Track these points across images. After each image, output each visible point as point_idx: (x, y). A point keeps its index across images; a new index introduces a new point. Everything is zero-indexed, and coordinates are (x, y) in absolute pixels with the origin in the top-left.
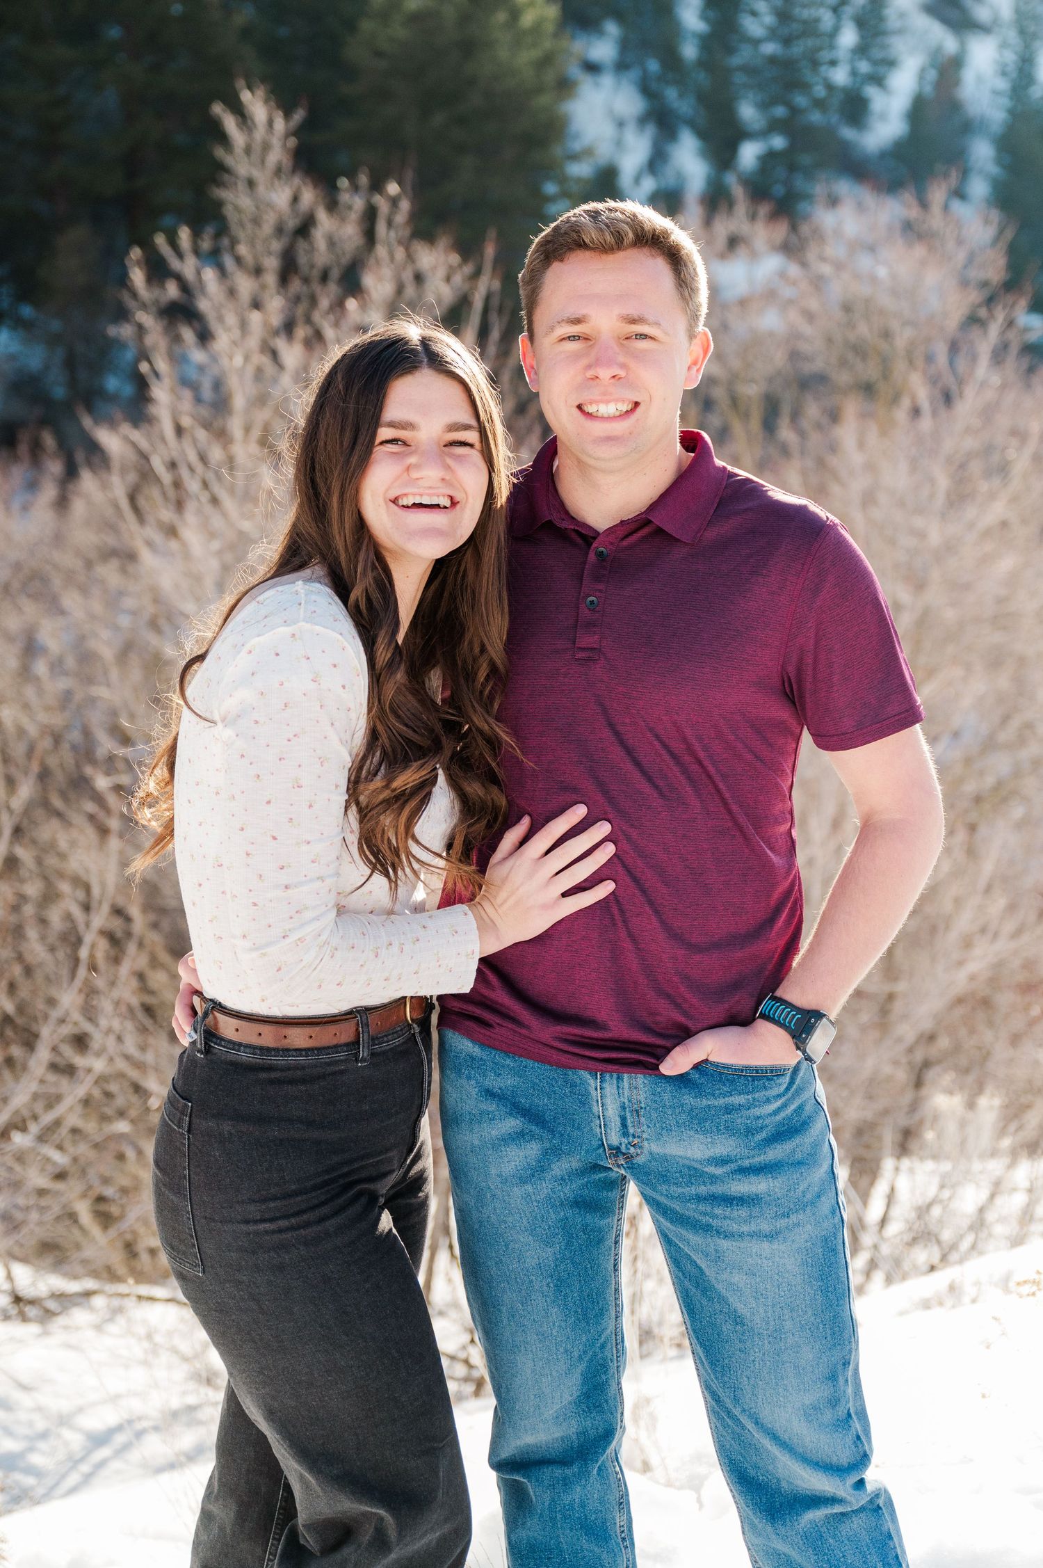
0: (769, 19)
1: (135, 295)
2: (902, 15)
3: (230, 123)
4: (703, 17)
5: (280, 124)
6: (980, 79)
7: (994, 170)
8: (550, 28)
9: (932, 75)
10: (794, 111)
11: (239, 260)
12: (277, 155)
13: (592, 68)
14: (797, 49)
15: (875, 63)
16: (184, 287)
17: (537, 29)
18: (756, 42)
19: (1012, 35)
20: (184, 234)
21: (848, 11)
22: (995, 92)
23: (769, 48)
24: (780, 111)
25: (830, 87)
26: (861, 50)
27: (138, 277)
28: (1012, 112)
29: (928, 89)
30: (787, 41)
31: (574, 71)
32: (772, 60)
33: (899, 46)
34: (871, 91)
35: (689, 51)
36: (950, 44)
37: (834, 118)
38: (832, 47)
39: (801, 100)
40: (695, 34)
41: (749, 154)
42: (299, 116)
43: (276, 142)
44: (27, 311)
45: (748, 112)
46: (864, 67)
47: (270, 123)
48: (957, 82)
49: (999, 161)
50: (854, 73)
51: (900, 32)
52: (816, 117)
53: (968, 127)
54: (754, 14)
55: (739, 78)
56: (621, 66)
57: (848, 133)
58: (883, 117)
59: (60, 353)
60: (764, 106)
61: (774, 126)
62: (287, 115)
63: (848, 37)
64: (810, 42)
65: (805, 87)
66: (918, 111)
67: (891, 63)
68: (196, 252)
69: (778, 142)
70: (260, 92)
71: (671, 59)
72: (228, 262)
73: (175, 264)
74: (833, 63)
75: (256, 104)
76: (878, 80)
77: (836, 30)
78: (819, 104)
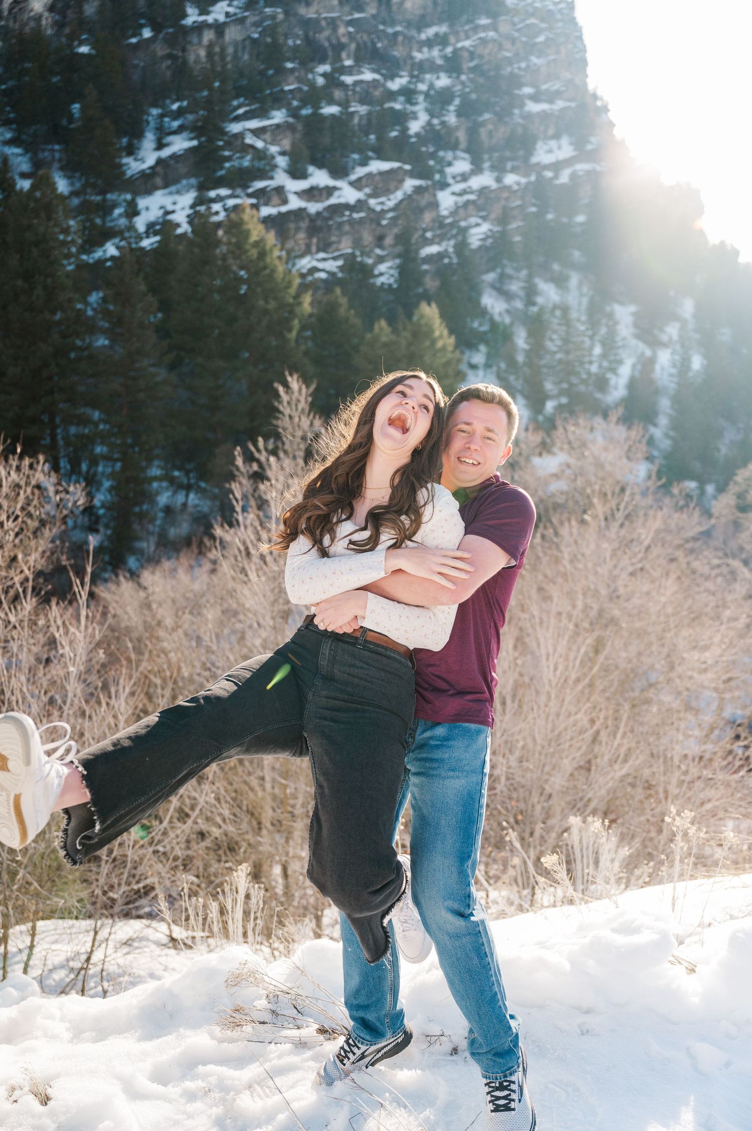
0: (559, 343)
1: (238, 469)
2: (624, 339)
3: (281, 389)
4: (526, 342)
5: (304, 390)
6: (663, 369)
7: (670, 411)
8: (450, 348)
9: (639, 367)
10: (571, 385)
11: (286, 452)
12: (302, 405)
13: (473, 367)
14: (571, 357)
15: (611, 362)
16: (261, 465)
17: (444, 348)
18: (553, 353)
19: (678, 347)
20: (261, 441)
21: (597, 338)
22: (671, 375)
23: (559, 356)
24: (565, 386)
25: (589, 373)
26: (604, 356)
27: (239, 461)
28: (678, 384)
29: (637, 374)
30: (567, 352)
31: (463, 367)
32: (560, 361)
33: (623, 354)
34: (609, 375)
35: (520, 358)
36: (648, 353)
37: (591, 388)
38: (591, 355)
39: (575, 380)
40: (525, 350)
41: (550, 406)
42: (313, 387)
43: (302, 399)
44: (203, 484)
45: (549, 386)
46: (605, 364)
47: (300, 390)
48: (652, 371)
49: (672, 407)
50: (600, 366)
51: (624, 347)
52: (582, 388)
53: (657, 392)
54: (552, 340)
55: (544, 370)
56: (488, 366)
57: (598, 395)
58: (616, 388)
59: (217, 503)
60: (557, 383)
61: (562, 393)
62: (308, 387)
63: (597, 350)
64: (579, 353)
65: (578, 374)
66: (632, 385)
67: (620, 362)
68: (266, 449)
69: (564, 400)
70: (295, 376)
71: (512, 363)
72: (281, 455)
73: (257, 455)
74: (591, 363)
75: (294, 383)
76: (614, 371)
77: (591, 348)
78: (584, 382)
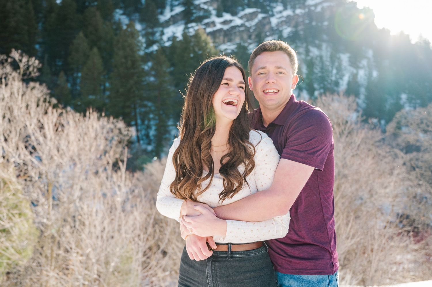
0: (319, 69)
2: (345, 67)
4: (307, 69)
6: (361, 77)
7: (365, 93)
9: (351, 77)
10: (324, 85)
14: (325, 74)
15: (340, 75)
18: (317, 74)
19: (367, 68)
21: (334, 67)
22: (365, 79)
24: (322, 85)
25: (331, 80)
26: (337, 73)
28: (368, 82)
29: (351, 80)
30: (323, 73)
32: (320, 77)
33: (345, 72)
34: (340, 81)
35: (304, 76)
36: (355, 71)
37: (333, 86)
38: (332, 73)
39: (326, 83)
40: (306, 73)
41: (317, 93)
45: (316, 86)
46: (338, 76)
48: (357, 78)
49: (366, 91)
50: (336, 78)
51: (345, 70)
52: (329, 86)
53: (359, 86)
54: (316, 68)
55: (314, 80)
57: (336, 88)
58: (342, 85)
60: (319, 84)
61: (321, 88)
63: (335, 71)
64: (327, 73)
66: (349, 83)
67: (343, 75)
69: (322, 91)
74: (332, 76)
76: (341, 78)
77: (332, 70)
78: (330, 84)
